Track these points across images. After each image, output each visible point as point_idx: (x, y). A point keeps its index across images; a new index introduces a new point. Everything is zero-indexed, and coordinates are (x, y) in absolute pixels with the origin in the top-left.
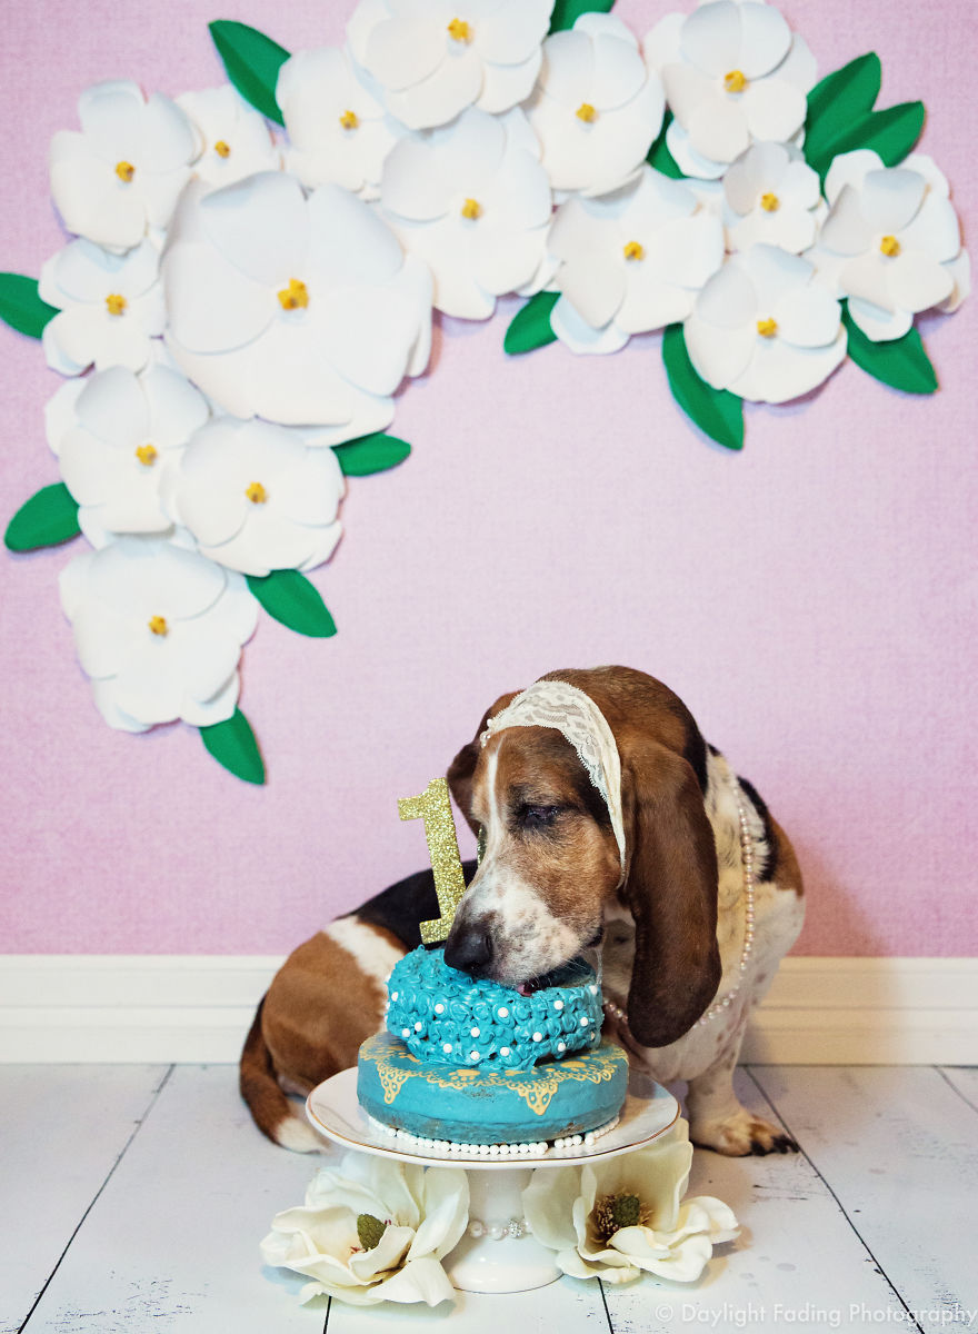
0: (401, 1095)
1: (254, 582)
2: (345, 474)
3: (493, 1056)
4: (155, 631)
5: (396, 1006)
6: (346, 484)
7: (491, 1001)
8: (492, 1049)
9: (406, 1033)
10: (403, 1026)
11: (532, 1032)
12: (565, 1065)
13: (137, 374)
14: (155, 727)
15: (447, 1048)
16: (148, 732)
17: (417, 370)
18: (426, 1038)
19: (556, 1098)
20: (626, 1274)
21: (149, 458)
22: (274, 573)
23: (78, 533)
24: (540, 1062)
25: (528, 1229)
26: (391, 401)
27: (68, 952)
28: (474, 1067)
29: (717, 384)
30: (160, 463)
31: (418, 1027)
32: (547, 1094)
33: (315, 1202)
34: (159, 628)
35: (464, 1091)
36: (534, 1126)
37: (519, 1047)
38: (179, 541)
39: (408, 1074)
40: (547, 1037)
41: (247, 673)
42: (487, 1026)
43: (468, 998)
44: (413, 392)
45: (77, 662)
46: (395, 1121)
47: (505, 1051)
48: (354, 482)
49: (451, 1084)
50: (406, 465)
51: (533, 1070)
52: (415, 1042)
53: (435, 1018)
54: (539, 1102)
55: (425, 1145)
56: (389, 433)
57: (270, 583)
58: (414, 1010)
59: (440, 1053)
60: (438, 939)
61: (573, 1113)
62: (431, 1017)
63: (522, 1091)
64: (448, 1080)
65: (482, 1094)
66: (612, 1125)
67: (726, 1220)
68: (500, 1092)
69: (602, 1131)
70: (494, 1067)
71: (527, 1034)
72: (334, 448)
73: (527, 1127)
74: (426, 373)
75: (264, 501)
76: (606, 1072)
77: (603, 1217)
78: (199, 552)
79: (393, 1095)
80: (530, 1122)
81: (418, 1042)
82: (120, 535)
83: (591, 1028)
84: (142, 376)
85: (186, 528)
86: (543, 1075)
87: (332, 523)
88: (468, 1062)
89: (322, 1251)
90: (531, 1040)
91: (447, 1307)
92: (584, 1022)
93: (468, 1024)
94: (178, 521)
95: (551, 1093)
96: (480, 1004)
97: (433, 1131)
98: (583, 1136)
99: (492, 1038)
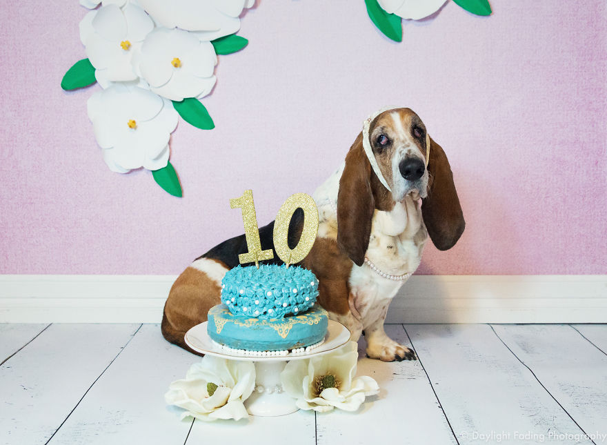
0: (223, 330)
1: (176, 104)
2: (217, 54)
3: (265, 313)
4: (130, 127)
5: (224, 291)
6: (218, 58)
7: (264, 289)
8: (265, 310)
9: (228, 302)
10: (227, 300)
11: (283, 302)
12: (298, 317)
13: (121, 8)
14: (132, 171)
15: (245, 309)
16: (128, 173)
17: (250, 5)
18: (236, 305)
19: (292, 331)
20: (326, 408)
21: (127, 47)
22: (184, 99)
23: (96, 82)
24: (286, 316)
25: (284, 389)
26: (239, 19)
27: (94, 274)
28: (256, 318)
29: (389, 12)
30: (132, 49)
31: (233, 300)
32: (287, 330)
33: (190, 378)
34: (133, 125)
35: (250, 328)
36: (281, 343)
37: (277, 309)
38: (141, 85)
39: (227, 320)
40: (290, 305)
41: (173, 146)
42: (263, 300)
43: (254, 287)
44: (249, 15)
45: (95, 141)
46: (221, 340)
47: (270, 311)
48: (221, 57)
49: (245, 325)
50: (246, 49)
51: (283, 319)
52: (232, 306)
53: (240, 296)
54: (283, 332)
55: (235, 351)
56: (237, 35)
57: (184, 104)
58: (231, 292)
59: (242, 311)
60: (247, 262)
61: (299, 338)
62: (238, 295)
63: (276, 328)
64: (244, 323)
65: (258, 329)
66: (320, 344)
67: (373, 386)
68: (266, 328)
69: (315, 346)
70: (265, 317)
71: (280, 304)
72: (212, 42)
73: (278, 343)
74: (255, 7)
75: (180, 67)
76: (316, 320)
77: (318, 384)
78: (151, 90)
79: (220, 330)
80: (279, 341)
81: (233, 307)
82: (114, 82)
83: (310, 302)
84: (123, 9)
85: (144, 79)
86: (287, 321)
87: (212, 77)
88: (254, 315)
89: (190, 397)
90: (282, 306)
91: (244, 421)
92: (307, 299)
93: (254, 298)
94: (140, 76)
95: (289, 329)
96: (260, 290)
97: (237, 345)
98: (305, 348)
99: (265, 305)
